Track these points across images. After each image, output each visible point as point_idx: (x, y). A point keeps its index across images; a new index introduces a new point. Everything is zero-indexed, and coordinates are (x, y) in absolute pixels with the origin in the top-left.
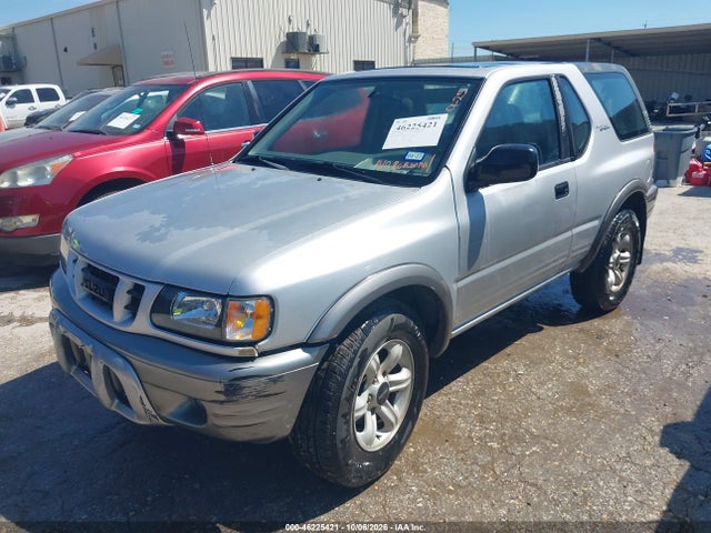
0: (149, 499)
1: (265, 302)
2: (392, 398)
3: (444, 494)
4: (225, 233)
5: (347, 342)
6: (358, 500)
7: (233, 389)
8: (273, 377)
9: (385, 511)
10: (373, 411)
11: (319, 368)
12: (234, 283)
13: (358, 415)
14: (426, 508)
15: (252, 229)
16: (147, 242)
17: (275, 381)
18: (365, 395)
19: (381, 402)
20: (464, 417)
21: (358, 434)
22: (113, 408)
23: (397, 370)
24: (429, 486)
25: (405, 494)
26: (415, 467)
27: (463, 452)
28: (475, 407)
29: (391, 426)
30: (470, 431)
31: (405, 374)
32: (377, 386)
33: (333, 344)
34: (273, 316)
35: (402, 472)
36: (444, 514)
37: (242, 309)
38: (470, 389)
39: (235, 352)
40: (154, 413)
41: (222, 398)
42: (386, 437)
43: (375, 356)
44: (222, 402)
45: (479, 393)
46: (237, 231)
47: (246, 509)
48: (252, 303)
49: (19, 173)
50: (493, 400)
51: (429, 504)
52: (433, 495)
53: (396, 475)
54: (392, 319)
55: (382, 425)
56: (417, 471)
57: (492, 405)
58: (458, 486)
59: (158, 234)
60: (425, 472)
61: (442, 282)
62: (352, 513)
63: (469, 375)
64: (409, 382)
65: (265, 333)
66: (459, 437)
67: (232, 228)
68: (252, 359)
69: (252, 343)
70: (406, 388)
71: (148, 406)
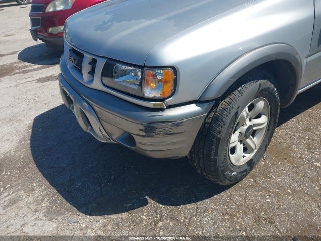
0: (112, 177)
1: (170, 71)
2: (254, 133)
3: (284, 195)
4: (146, 23)
5: (227, 100)
6: (228, 192)
7: (150, 129)
8: (176, 122)
9: (246, 202)
10: (241, 141)
11: (207, 117)
12: (149, 57)
13: (231, 145)
14: (273, 203)
15: (163, 19)
16: (99, 31)
17: (177, 125)
18: (237, 133)
19: (247, 137)
20: (297, 144)
21: (230, 155)
22: (88, 131)
23: (259, 116)
24: (275, 188)
25: (258, 192)
26: (265, 174)
27: (297, 167)
28: (304, 138)
29: (252, 150)
30: (302, 154)
31: (264, 119)
32: (245, 127)
33: (217, 101)
34: (175, 81)
35: (256, 176)
36: (285, 209)
37: (155, 76)
38: (301, 126)
39: (151, 105)
40: (108, 136)
41: (144, 133)
42: (249, 156)
43: (247, 109)
44: (144, 136)
45: (307, 129)
46: (154, 20)
47: (163, 190)
48: (161, 72)
49: (57, 3)
50: (316, 134)
51: (275, 200)
52: (278, 194)
53: (252, 178)
54: (260, 84)
55: (246, 149)
56: (266, 177)
57: (316, 138)
58: (294, 190)
59: (106, 26)
60: (271, 178)
61: (298, 57)
62: (225, 201)
63: (300, 117)
64: (266, 124)
65: (170, 93)
66: (294, 157)
67: (151, 19)
68: (162, 110)
69: (162, 100)
70: (264, 128)
71: (104, 133)
